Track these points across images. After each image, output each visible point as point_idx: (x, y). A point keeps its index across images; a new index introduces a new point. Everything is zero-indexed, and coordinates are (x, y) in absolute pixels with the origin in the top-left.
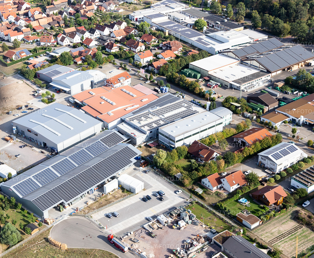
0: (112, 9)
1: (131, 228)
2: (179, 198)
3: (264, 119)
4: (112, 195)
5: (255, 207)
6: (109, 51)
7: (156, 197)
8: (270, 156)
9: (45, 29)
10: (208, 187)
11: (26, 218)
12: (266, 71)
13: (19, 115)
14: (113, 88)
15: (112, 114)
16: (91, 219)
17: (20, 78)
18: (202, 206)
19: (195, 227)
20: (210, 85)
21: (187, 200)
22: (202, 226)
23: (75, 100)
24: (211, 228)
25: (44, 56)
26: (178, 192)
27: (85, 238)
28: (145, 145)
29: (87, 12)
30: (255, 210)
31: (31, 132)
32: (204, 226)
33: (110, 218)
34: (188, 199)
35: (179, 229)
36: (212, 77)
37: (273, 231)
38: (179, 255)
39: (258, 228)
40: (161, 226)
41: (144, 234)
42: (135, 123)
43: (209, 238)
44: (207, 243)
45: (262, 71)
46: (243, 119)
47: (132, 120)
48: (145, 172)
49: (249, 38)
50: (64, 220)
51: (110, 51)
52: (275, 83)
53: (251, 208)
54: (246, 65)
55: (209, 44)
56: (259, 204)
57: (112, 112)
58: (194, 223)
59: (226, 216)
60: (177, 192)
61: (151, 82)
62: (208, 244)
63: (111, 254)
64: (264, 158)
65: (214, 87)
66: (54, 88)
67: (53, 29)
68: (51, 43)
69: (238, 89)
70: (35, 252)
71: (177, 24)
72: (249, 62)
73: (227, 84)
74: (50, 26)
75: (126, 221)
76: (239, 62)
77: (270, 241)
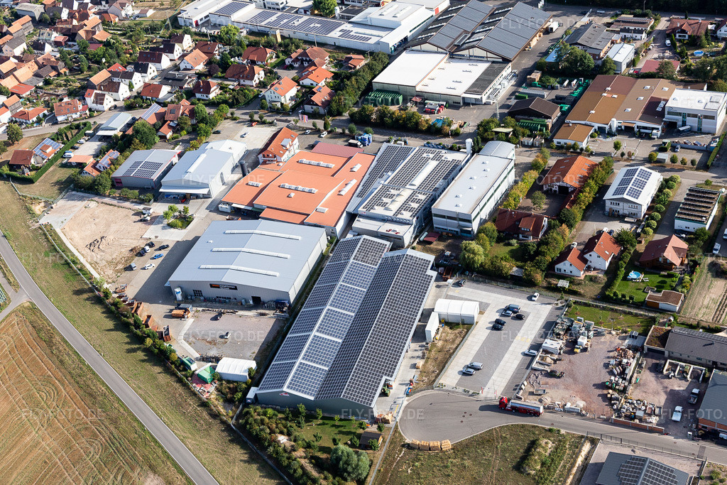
0: (130, 13)
1: (515, 377)
2: (544, 306)
3: (559, 140)
4: (440, 340)
5: (656, 279)
6: (205, 98)
7: (509, 316)
8: (625, 196)
9: (37, 87)
10: (569, 273)
11: (342, 429)
12: (501, 60)
13: (153, 265)
14: (281, 164)
15: (326, 210)
16: (444, 388)
17: (83, 197)
18: (586, 305)
19: (603, 339)
20: (431, 109)
21: (557, 304)
22: (610, 333)
23: (234, 205)
24: (626, 332)
25: (86, 141)
26: (535, 297)
27: (463, 419)
28: (418, 243)
29: (94, 33)
30: (659, 282)
31: (219, 287)
32: (614, 333)
33: (471, 375)
34: (556, 302)
35: (585, 350)
36: (426, 95)
37: (706, 303)
38: (617, 387)
39: (684, 307)
40: (556, 357)
41: (542, 379)
42: (378, 210)
43: (636, 346)
44: (638, 355)
45: (493, 62)
46: (527, 151)
47: (372, 208)
48: (458, 284)
49: (427, 10)
50: (406, 407)
51: (207, 97)
52: (528, 77)
53: (653, 282)
54: (462, 58)
55: (370, 37)
56: (658, 272)
57: (323, 206)
58: (598, 334)
59: (629, 306)
60: (533, 298)
61: (329, 132)
62: (640, 356)
63: (523, 426)
64: (615, 202)
65: (439, 111)
66: (169, 195)
67: (51, 84)
68: (79, 113)
69: (477, 103)
70: (409, 471)
71: (279, 13)
72: (465, 53)
73: (457, 100)
74: (42, 79)
75: (498, 370)
76: (448, 56)
77: (713, 319)
